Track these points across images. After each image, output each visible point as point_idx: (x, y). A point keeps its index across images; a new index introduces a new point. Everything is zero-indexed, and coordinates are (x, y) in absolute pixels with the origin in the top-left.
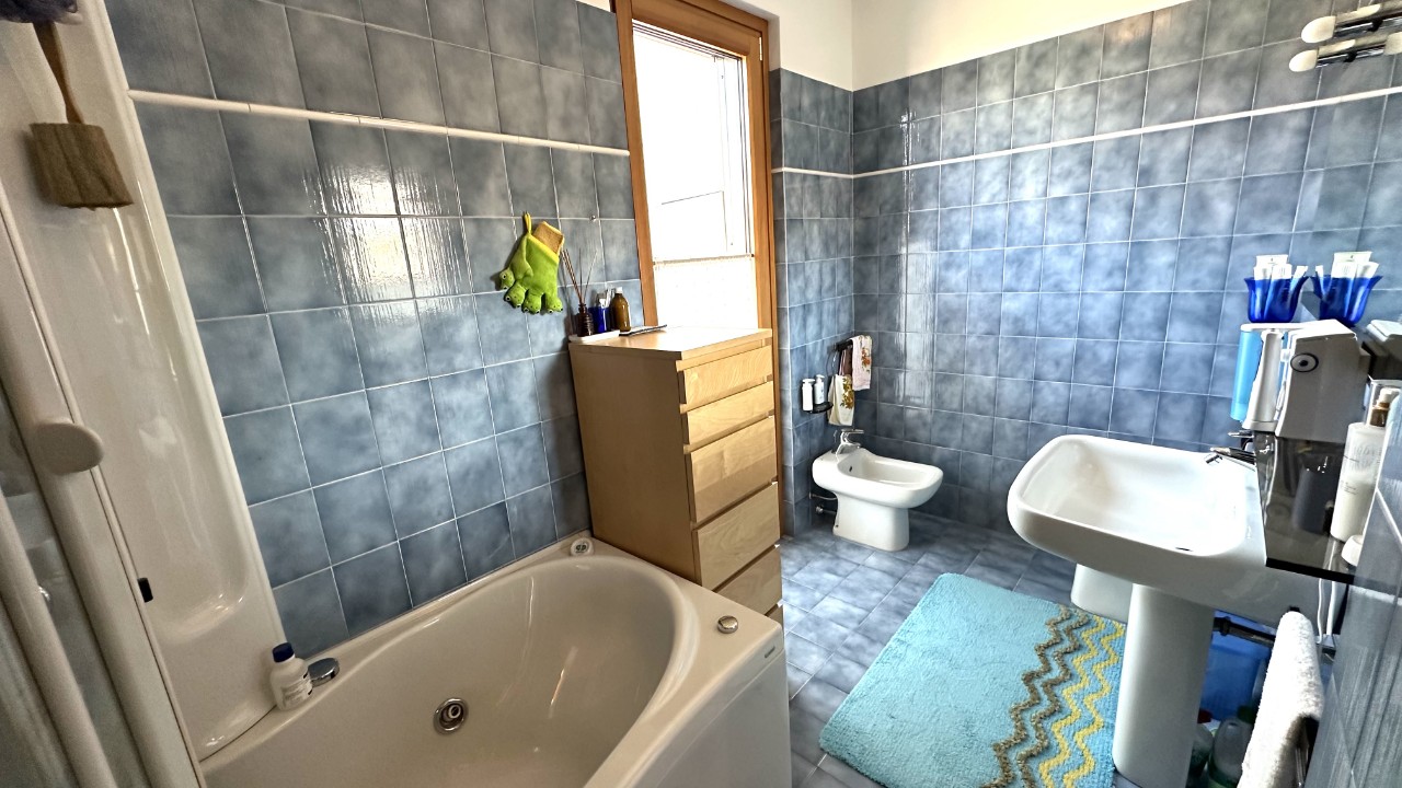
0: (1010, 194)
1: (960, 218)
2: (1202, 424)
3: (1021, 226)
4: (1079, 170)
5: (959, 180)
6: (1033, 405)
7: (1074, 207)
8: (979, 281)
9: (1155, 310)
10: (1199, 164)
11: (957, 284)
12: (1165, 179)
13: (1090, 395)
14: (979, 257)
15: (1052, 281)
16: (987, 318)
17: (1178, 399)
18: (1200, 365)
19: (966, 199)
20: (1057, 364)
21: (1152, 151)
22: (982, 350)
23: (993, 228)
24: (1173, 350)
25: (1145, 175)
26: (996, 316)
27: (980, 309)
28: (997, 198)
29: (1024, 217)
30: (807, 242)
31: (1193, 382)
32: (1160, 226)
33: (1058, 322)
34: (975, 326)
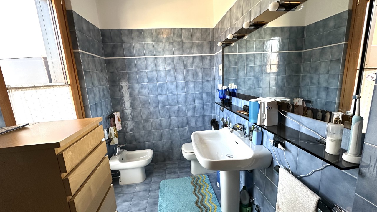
0: (156, 68)
1: (143, 74)
2: (204, 122)
3: (160, 76)
4: (172, 63)
5: (142, 63)
6: (170, 125)
7: (172, 72)
8: (152, 92)
9: (192, 97)
10: (195, 64)
11: (145, 93)
12: (189, 68)
13: (182, 119)
14: (150, 85)
15: (170, 91)
16: (155, 102)
17: (199, 117)
18: (202, 109)
19: (144, 68)
20: (174, 113)
21: (186, 60)
22: (155, 112)
23: (153, 77)
24: (197, 106)
25: (185, 66)
26: (157, 102)
27: (153, 100)
28: (153, 69)
29: (161, 74)
30: (93, 80)
31: (201, 113)
32: (190, 78)
33: (173, 102)
34: (152, 105)
